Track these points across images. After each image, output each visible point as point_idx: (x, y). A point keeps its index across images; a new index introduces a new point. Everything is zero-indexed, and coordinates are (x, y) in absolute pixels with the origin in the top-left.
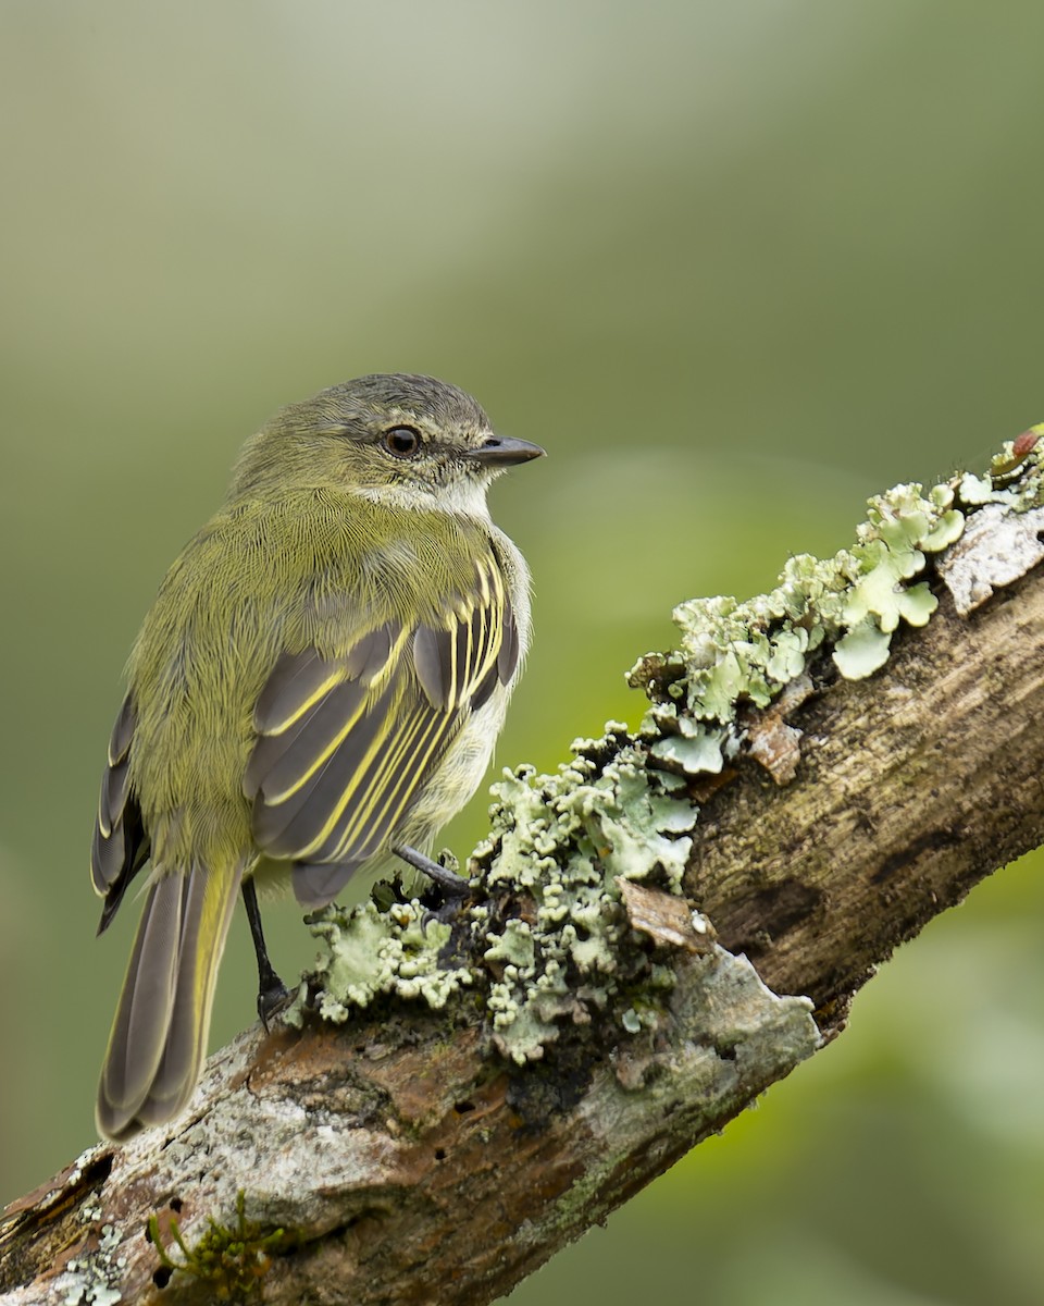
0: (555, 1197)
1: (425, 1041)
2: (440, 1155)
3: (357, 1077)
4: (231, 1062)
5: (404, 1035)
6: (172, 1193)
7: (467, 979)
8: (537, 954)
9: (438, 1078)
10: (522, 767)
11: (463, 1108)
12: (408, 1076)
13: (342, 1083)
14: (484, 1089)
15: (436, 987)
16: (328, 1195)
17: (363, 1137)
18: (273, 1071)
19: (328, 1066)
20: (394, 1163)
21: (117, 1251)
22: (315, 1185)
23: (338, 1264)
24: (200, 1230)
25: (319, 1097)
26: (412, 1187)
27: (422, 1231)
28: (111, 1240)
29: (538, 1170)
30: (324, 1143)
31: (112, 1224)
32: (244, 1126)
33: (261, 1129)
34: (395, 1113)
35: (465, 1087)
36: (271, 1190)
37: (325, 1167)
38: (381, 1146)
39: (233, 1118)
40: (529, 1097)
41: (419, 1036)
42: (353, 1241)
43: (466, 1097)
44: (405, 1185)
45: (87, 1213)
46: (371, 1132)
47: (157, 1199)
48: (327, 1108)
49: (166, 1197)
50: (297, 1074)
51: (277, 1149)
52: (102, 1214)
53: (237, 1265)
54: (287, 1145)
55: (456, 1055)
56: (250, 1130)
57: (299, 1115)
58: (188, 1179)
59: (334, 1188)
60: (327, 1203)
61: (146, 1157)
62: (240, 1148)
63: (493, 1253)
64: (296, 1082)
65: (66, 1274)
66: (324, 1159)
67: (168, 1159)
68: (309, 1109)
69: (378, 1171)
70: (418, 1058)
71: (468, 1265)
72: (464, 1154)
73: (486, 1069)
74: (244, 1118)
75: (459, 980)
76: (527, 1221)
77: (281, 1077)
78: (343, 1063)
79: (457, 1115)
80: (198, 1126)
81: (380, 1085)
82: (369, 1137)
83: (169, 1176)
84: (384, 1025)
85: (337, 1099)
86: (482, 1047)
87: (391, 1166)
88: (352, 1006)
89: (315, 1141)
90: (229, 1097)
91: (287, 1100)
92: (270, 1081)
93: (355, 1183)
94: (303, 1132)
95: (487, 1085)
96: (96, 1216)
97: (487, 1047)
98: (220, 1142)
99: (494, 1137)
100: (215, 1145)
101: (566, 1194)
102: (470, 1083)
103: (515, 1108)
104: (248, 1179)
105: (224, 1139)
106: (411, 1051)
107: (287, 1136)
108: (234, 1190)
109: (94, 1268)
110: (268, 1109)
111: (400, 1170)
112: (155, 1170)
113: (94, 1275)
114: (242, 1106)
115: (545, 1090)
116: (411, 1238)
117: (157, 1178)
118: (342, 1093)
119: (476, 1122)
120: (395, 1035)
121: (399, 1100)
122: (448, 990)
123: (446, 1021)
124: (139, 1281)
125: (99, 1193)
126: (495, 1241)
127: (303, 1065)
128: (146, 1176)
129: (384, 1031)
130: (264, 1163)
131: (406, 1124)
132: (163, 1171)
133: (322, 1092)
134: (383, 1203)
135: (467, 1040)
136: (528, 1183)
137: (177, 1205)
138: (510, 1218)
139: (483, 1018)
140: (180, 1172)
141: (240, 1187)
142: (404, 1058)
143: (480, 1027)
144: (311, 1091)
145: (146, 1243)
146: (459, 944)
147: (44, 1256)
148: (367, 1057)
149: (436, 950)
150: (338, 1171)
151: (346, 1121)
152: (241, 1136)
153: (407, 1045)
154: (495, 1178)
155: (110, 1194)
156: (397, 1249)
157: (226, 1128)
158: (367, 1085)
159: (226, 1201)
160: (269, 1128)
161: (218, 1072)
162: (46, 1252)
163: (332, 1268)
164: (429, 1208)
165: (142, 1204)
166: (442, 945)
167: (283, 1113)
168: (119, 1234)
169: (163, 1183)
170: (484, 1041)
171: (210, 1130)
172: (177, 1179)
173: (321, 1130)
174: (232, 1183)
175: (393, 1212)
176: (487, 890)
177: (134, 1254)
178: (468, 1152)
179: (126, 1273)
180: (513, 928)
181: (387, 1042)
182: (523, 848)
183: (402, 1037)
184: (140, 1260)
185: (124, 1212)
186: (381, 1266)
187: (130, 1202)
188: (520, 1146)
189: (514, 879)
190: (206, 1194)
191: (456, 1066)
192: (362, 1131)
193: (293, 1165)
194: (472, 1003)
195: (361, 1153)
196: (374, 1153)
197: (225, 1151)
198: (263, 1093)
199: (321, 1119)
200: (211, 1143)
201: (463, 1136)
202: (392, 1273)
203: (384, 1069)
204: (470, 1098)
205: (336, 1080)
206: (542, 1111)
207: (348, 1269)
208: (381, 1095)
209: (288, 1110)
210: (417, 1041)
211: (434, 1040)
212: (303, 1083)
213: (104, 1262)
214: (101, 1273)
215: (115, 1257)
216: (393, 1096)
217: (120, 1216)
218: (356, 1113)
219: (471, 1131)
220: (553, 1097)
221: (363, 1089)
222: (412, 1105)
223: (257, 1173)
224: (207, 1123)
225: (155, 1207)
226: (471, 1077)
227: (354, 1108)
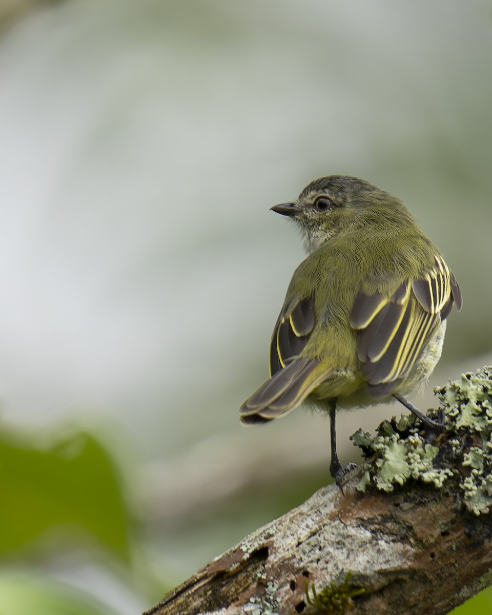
0: (479, 576)
1: (429, 502)
2: (432, 555)
3: (396, 517)
4: (326, 506)
5: (418, 499)
6: (303, 568)
7: (451, 474)
8: (485, 464)
9: (435, 520)
10: (469, 373)
11: (444, 534)
12: (421, 518)
13: (389, 520)
14: (454, 526)
15: (436, 477)
16: (381, 573)
17: (399, 546)
18: (352, 513)
19: (381, 512)
20: (413, 559)
21: (276, 595)
22: (377, 568)
23: (379, 604)
24: (320, 586)
25: (377, 526)
26: (419, 570)
27: (419, 590)
28: (272, 589)
29: (475, 564)
30: (381, 548)
31: (272, 581)
32: (340, 538)
33: (350, 540)
34: (414, 536)
35: (446, 524)
36: (356, 569)
37: (382, 560)
38: (408, 551)
39: (333, 534)
40: (476, 530)
41: (426, 500)
42: (387, 594)
43: (446, 529)
44: (416, 569)
45: (259, 575)
46: (403, 544)
47: (295, 570)
48: (382, 532)
49: (299, 570)
50: (366, 515)
51: (358, 550)
52: (267, 577)
53: (339, 604)
54: (362, 548)
55: (444, 509)
56: (343, 540)
57: (368, 534)
58: (312, 562)
59: (386, 570)
60: (381, 576)
61: (288, 550)
62: (338, 548)
63: (447, 601)
64: (365, 518)
65: (249, 603)
66: (381, 556)
67: (300, 551)
68: (372, 532)
69: (405, 562)
70: (425, 510)
71: (436, 606)
72: (443, 555)
73: (457, 516)
74: (339, 534)
75: (446, 474)
76: (465, 586)
77: (357, 516)
78: (389, 511)
79: (441, 537)
80: (315, 537)
81: (407, 522)
82: (402, 546)
83: (301, 560)
84: (408, 494)
85: (387, 528)
86: (457, 506)
87: (411, 561)
88: (395, 484)
89: (377, 548)
90: (330, 524)
91: (361, 527)
92: (352, 517)
93: (395, 568)
94: (370, 542)
95: (456, 524)
96: (264, 577)
97: (459, 507)
98: (327, 545)
99: (457, 548)
100: (324, 546)
101: (485, 575)
102: (449, 522)
103: (469, 535)
104: (344, 564)
105: (329, 544)
106: (422, 506)
107: (363, 544)
108: (337, 568)
109: (264, 602)
110: (352, 531)
111: (415, 562)
112: (294, 557)
113: (265, 606)
114: (337, 528)
115: (483, 527)
116: (414, 593)
117: (294, 560)
118: (389, 525)
119: (450, 541)
120: (414, 499)
121: (417, 529)
122: (443, 479)
123: (439, 493)
124: (288, 609)
125: (264, 565)
126: (450, 595)
127: (368, 511)
128: (289, 559)
129: (408, 497)
130: (352, 556)
131: (419, 541)
132: (298, 557)
133: (379, 524)
134: (405, 577)
135: (448, 502)
136: (469, 570)
137: (306, 574)
138: (459, 585)
139: (457, 493)
140: (306, 558)
141: (340, 567)
142: (418, 510)
143: (455, 497)
144: (373, 523)
145: (291, 591)
146: (444, 457)
147: (231, 593)
148: (401, 508)
149: (431, 459)
150: (387, 562)
151: (391, 538)
152: (338, 543)
153: (421, 504)
154: (455, 566)
155: (270, 567)
156: (406, 598)
157: (329, 538)
158: (401, 522)
159: (334, 574)
160: (353, 540)
161: (319, 510)
162: (232, 591)
163: (376, 606)
164: (424, 579)
165: (287, 572)
166: (434, 456)
167: (360, 533)
168: (277, 586)
169: (298, 563)
170: (458, 503)
171: (321, 539)
172: (305, 562)
173: (380, 542)
174: (336, 565)
175: (408, 580)
176: (456, 432)
177: (285, 596)
178: (445, 554)
179: (281, 605)
180: (473, 452)
181: (411, 502)
182: (474, 412)
183: (418, 500)
184: (289, 599)
185: (278, 576)
186: (398, 606)
187: (281, 571)
188: (468, 553)
189: (469, 427)
190: (322, 570)
191: (443, 514)
192: (399, 544)
193: (366, 558)
194: (452, 485)
195: (399, 554)
196: (404, 554)
197: (331, 549)
198: (348, 523)
199: (379, 537)
200: (322, 545)
201: (443, 547)
202: (402, 609)
203: (410, 515)
204: (448, 529)
205: (385, 519)
206: (481, 537)
207: (383, 607)
208: (408, 526)
209: (362, 532)
210: (425, 501)
211: (433, 502)
212: (369, 519)
213: (270, 599)
214: (268, 605)
215: (275, 597)
216: (414, 527)
217: (276, 577)
218: (396, 535)
219: (447, 545)
220: (487, 530)
221: (399, 523)
222: (423, 532)
223: (348, 561)
224: (319, 535)
225: (294, 575)
226: (450, 520)
227: (395, 533)
